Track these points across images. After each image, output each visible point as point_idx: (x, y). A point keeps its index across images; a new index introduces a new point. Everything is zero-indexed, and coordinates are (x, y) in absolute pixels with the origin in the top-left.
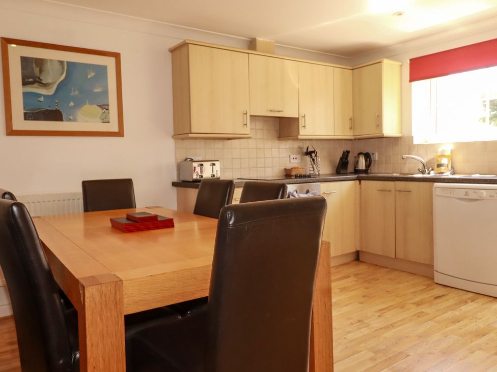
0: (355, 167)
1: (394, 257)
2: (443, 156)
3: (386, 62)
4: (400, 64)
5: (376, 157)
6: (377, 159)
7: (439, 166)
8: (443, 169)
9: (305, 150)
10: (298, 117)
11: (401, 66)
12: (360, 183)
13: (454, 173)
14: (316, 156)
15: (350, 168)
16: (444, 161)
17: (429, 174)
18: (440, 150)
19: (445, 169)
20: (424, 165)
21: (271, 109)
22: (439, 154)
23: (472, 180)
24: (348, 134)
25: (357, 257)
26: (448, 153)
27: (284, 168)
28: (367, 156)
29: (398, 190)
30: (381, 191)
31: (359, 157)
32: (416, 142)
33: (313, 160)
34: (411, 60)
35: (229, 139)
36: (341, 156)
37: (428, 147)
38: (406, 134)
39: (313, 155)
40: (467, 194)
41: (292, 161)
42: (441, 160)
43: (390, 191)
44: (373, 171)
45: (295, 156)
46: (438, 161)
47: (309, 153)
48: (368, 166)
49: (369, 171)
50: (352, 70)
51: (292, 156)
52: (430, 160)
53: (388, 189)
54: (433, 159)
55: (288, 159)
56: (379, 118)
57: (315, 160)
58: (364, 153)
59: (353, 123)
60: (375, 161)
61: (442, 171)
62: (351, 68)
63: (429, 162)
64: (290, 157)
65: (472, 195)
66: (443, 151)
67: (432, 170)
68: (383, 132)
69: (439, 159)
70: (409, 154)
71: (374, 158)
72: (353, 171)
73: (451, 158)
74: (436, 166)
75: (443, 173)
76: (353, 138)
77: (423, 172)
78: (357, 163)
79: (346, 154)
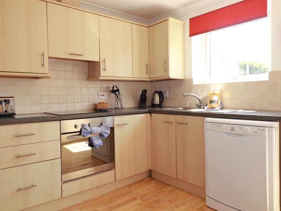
0: (152, 102)
1: (175, 178)
2: (214, 94)
3: (171, 20)
4: (183, 23)
5: (167, 95)
6: (168, 96)
7: (211, 102)
8: (214, 105)
9: (111, 89)
10: (99, 61)
11: (184, 24)
12: (151, 116)
13: (222, 108)
14: (119, 94)
15: (148, 103)
16: (215, 98)
17: (204, 108)
18: (212, 89)
19: (215, 105)
20: (200, 101)
21: (72, 52)
22: (211, 92)
23: (237, 115)
24: (145, 77)
25: (150, 175)
26: (218, 92)
27: (93, 103)
28: (161, 94)
29: (178, 122)
30: (166, 122)
31: (155, 95)
32: (194, 83)
33: (117, 96)
34: (190, 19)
35: (37, 78)
36: (141, 94)
37: (204, 87)
38: (187, 77)
39: (117, 93)
40: (233, 129)
41: (100, 97)
42: (213, 97)
43: (172, 123)
44: (165, 105)
45: (103, 94)
46: (210, 98)
47: (113, 91)
48: (161, 101)
49: (163, 105)
50: (148, 27)
51: (100, 94)
52: (204, 98)
53: (170, 122)
54: (207, 96)
55: (97, 95)
56: (166, 63)
57: (119, 96)
58: (158, 91)
59: (149, 68)
60: (167, 97)
61: (213, 106)
62: (147, 26)
63: (204, 99)
64: (98, 94)
65: (237, 130)
66: (214, 90)
67: (206, 105)
68: (169, 75)
69: (211, 97)
70: (190, 93)
71: (166, 95)
72: (151, 105)
73: (221, 96)
74: (209, 102)
75: (214, 108)
76: (148, 80)
77: (200, 107)
78: (153, 99)
79: (144, 92)
